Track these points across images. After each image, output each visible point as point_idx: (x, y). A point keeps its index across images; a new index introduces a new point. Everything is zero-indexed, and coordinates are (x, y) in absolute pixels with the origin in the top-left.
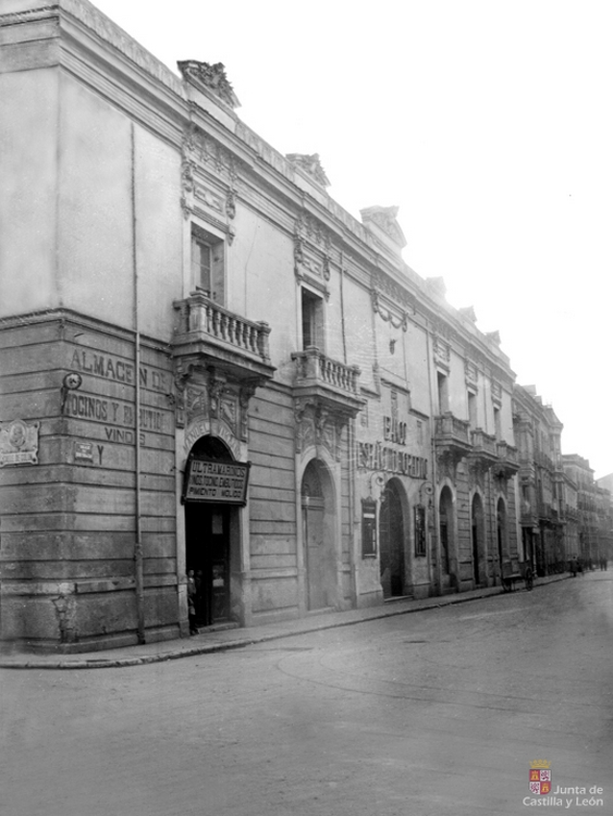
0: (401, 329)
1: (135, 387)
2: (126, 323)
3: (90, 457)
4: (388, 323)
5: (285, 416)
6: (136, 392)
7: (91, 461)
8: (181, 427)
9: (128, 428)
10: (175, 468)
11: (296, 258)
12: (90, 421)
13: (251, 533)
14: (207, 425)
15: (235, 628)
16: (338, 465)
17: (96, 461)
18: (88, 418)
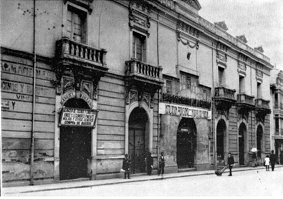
0: (195, 48)
1: (33, 78)
2: (29, 50)
3: (8, 106)
4: (187, 46)
5: (120, 89)
6: (33, 80)
7: (8, 108)
8: (59, 94)
9: (29, 95)
10: (55, 111)
11: (130, 18)
12: (8, 92)
13: (97, 140)
14: (74, 94)
15: (87, 180)
16: (152, 110)
17: (11, 109)
18: (7, 91)
